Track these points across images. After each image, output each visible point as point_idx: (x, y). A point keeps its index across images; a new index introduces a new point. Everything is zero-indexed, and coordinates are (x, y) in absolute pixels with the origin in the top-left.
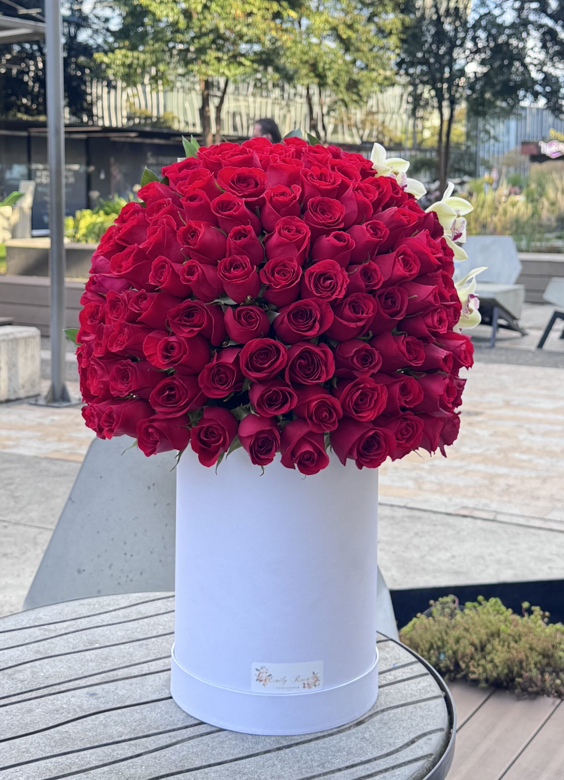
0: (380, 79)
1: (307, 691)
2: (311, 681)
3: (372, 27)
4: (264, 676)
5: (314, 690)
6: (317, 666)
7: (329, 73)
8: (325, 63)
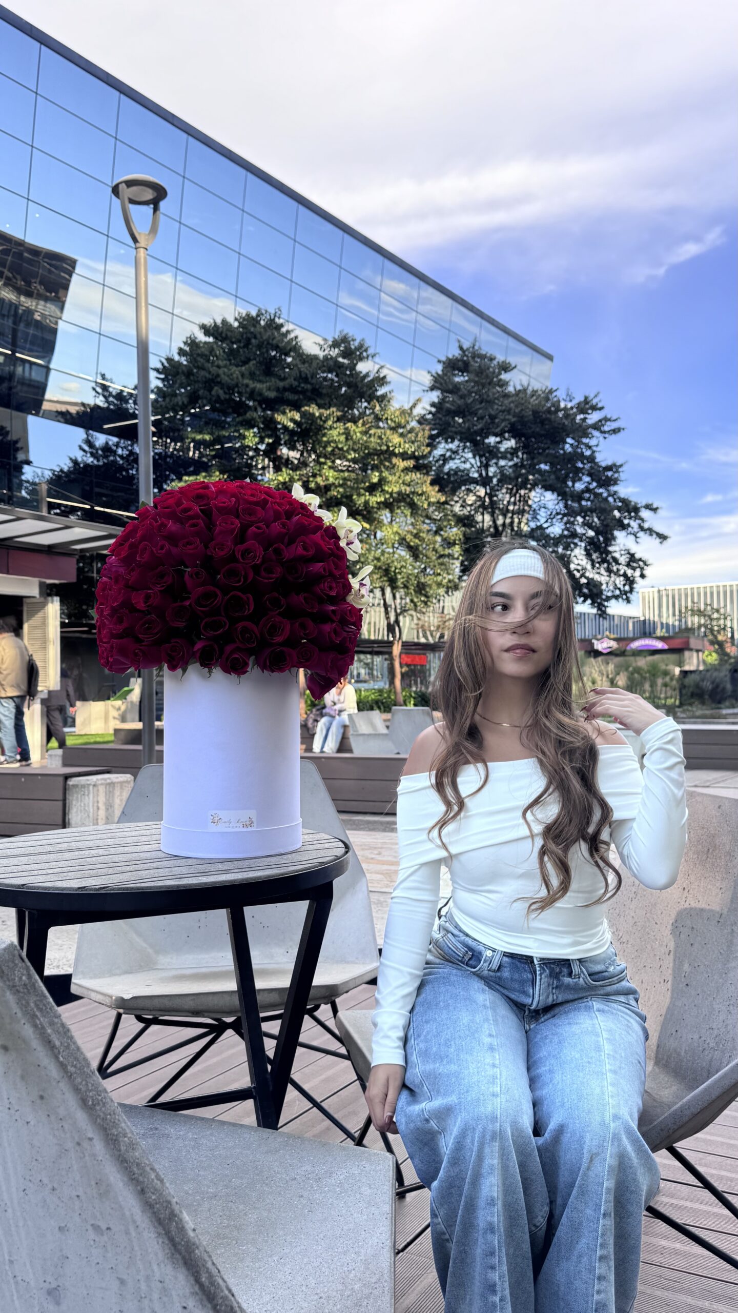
0: (445, 581)
1: (245, 829)
2: (248, 823)
3: (438, 539)
4: (217, 819)
5: (250, 829)
6: (253, 814)
7: (399, 577)
8: (396, 569)
